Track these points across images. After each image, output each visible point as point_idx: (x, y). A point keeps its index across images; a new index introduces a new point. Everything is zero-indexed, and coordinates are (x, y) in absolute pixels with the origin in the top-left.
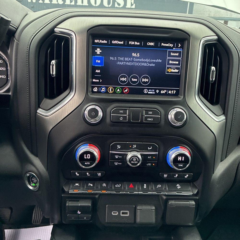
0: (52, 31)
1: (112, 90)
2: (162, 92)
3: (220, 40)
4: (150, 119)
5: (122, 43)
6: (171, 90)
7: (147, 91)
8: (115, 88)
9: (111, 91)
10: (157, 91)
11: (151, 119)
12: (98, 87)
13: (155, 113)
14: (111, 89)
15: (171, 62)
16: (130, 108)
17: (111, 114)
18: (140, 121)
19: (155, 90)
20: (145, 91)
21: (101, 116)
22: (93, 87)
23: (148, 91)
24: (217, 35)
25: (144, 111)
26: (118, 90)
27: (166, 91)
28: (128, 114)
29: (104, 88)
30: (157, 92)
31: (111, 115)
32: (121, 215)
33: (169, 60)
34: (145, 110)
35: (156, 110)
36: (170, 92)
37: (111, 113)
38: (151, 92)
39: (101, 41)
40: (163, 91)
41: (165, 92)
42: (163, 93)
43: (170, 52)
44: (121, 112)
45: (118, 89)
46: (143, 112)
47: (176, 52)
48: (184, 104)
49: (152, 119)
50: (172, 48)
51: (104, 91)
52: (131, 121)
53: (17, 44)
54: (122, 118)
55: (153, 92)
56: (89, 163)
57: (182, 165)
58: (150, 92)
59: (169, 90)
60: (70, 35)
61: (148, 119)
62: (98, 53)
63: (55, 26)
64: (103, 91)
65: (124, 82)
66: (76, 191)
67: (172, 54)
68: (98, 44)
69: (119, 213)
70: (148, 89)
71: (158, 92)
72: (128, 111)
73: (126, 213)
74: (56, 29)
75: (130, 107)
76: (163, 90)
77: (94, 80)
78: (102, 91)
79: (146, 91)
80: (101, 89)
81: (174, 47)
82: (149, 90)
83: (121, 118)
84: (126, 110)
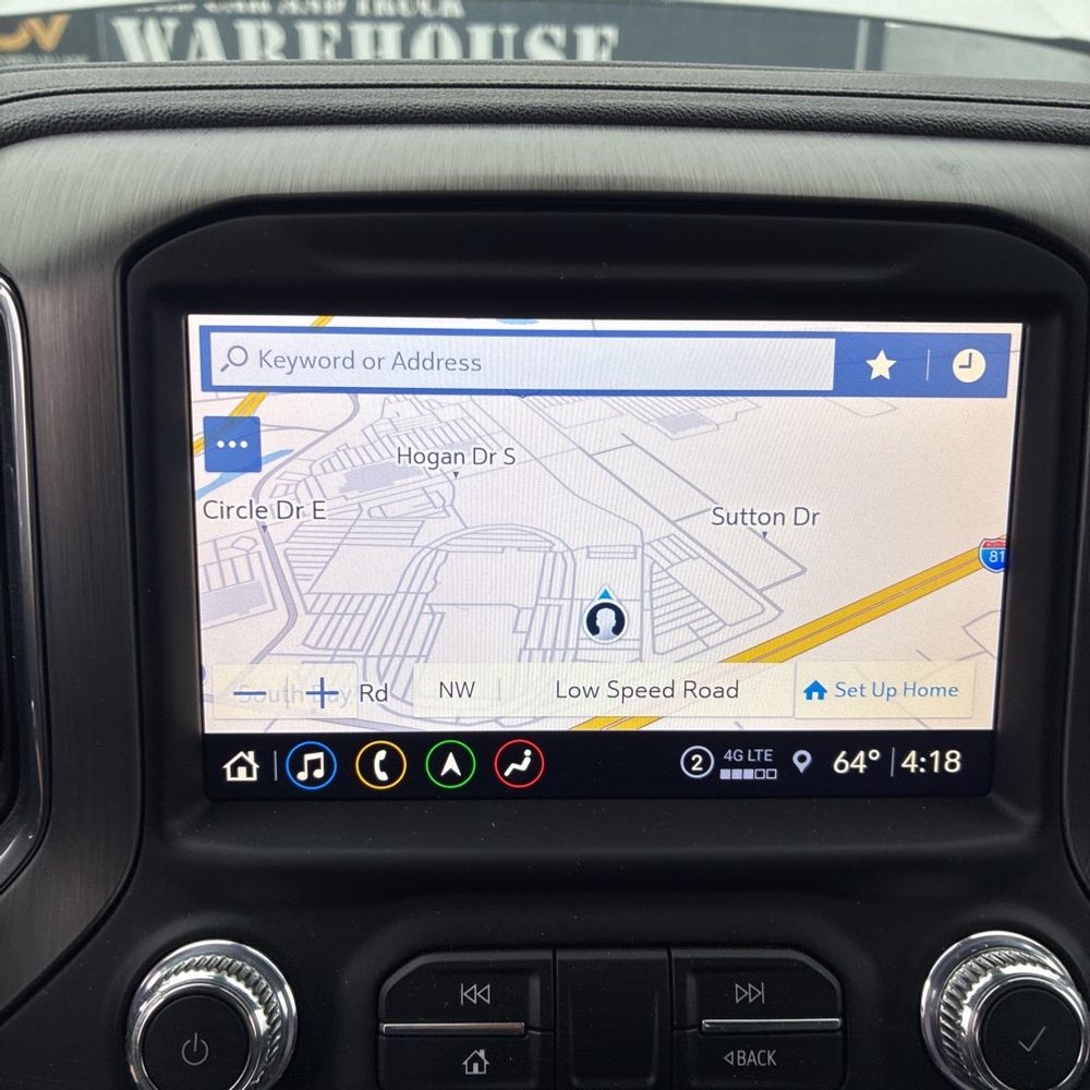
1: (391, 765)
4: (753, 1059)
7: (705, 765)
9: (383, 776)
10: (802, 759)
11: (764, 1058)
14: (381, 755)
16: (561, 955)
17: (378, 1021)
20: (689, 764)
23: (722, 764)
25: (691, 982)
26: (451, 764)
27: (875, 755)
28: (543, 1017)
29: (320, 755)
30: (802, 767)
31: (377, 1031)
34: (699, 968)
35: (802, 957)
37: (382, 1013)
38: (744, 765)
40: (850, 758)
41: (867, 760)
42: (854, 771)
45: (451, 757)
46: (683, 986)
49: (770, 1057)
51: (319, 774)
52: (575, 1081)
54: (482, 1054)
55: (766, 772)
58: (732, 765)
61: (729, 1058)
64: (311, 780)
71: (808, 769)
72: (535, 985)
75: (555, 947)
78: (303, 776)
79: (701, 759)
80: (297, 766)
82: (728, 756)
84: (524, 970)
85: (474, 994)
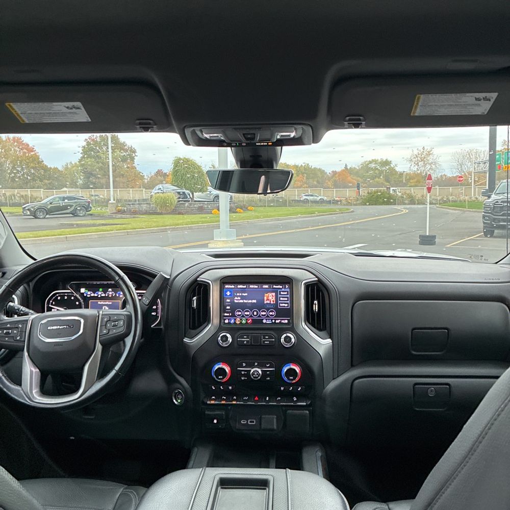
0: (195, 280)
2: (277, 321)
3: (319, 281)
5: (245, 287)
6: (284, 320)
8: (241, 319)
12: (228, 319)
13: (270, 337)
15: (281, 299)
19: (272, 320)
21: (231, 341)
22: (225, 319)
24: (317, 277)
26: (244, 321)
29: (233, 320)
32: (249, 423)
33: (280, 297)
35: (272, 335)
36: (283, 321)
39: (230, 286)
43: (280, 292)
44: (245, 337)
46: (262, 337)
47: (285, 292)
48: (292, 330)
50: (281, 289)
53: (170, 290)
56: (222, 377)
57: (292, 378)
59: (282, 320)
60: (208, 283)
62: (228, 295)
63: (198, 277)
65: (248, 315)
66: (213, 402)
67: (282, 293)
68: (228, 288)
69: (247, 422)
70: (266, 319)
73: (253, 422)
74: (198, 279)
76: (278, 319)
77: (226, 314)
79: (264, 321)
81: (283, 288)
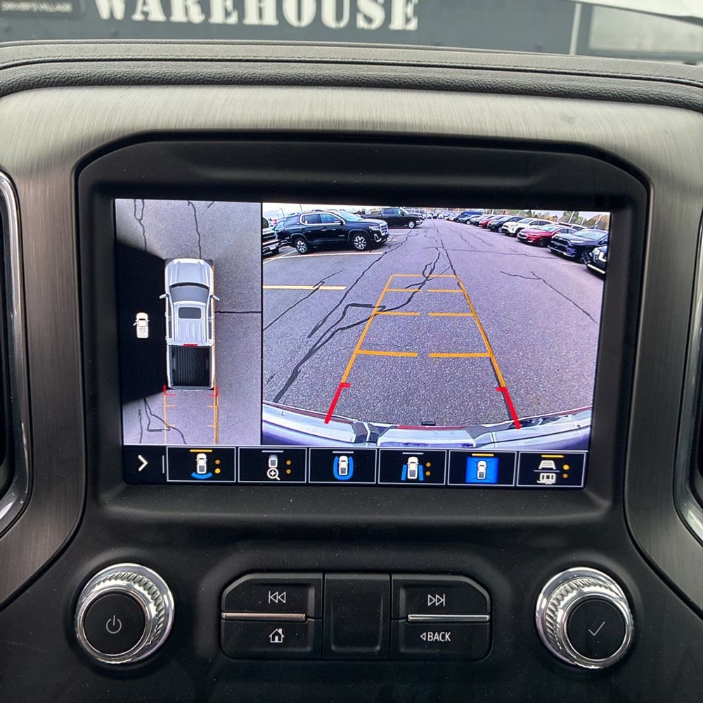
4: (438, 637)
11: (443, 637)
16: (328, 577)
17: (221, 611)
18: (378, 648)
25: (403, 594)
28: (316, 612)
31: (220, 617)
34: (407, 585)
37: (223, 607)
49: (447, 636)
52: (333, 648)
54: (280, 631)
61: (423, 636)
72: (312, 593)
75: (324, 571)
83: (277, 634)
84: (305, 585)
85: (277, 597)
